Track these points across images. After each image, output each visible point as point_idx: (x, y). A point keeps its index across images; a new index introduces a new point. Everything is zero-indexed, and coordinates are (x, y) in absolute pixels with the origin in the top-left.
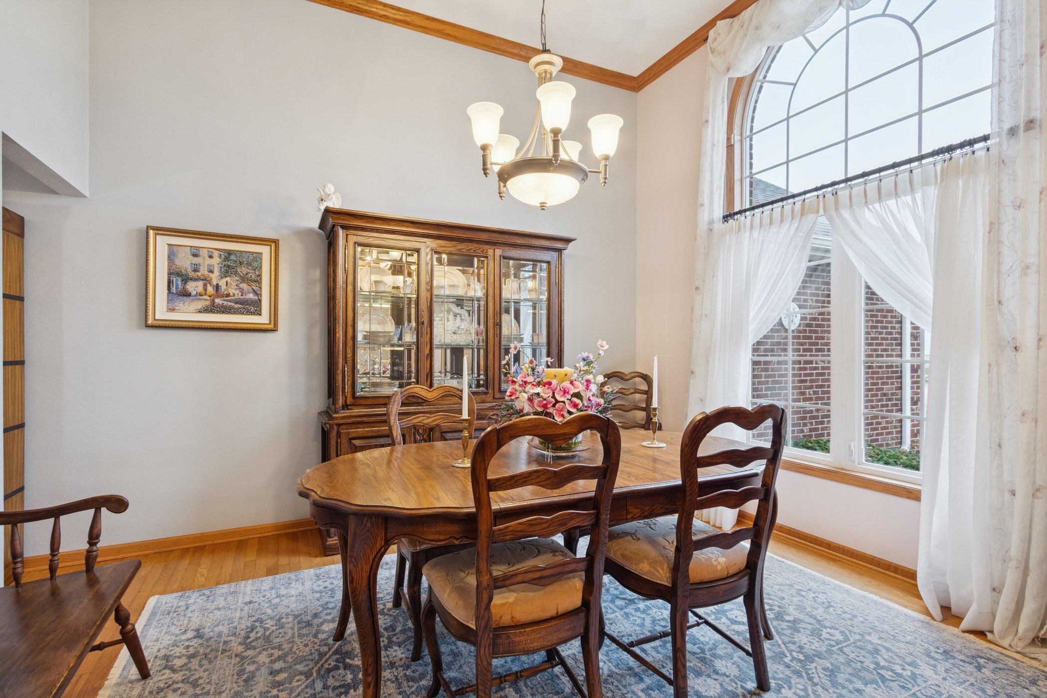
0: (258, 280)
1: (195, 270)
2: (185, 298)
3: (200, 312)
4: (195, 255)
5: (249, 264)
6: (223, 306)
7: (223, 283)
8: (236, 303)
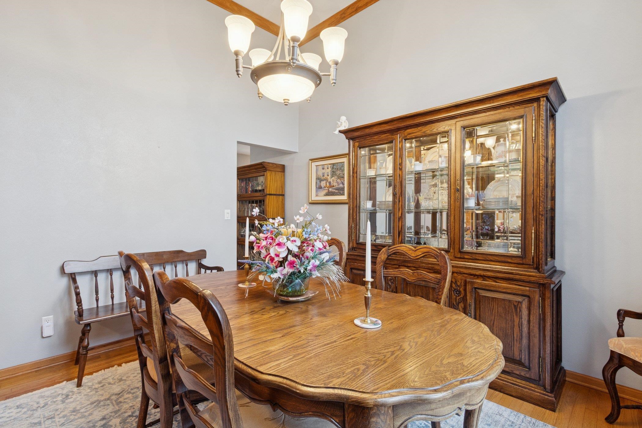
0: (343, 177)
1: (323, 176)
2: (321, 189)
3: (325, 196)
4: (323, 169)
5: (340, 169)
6: (332, 192)
7: (331, 181)
8: (336, 190)
